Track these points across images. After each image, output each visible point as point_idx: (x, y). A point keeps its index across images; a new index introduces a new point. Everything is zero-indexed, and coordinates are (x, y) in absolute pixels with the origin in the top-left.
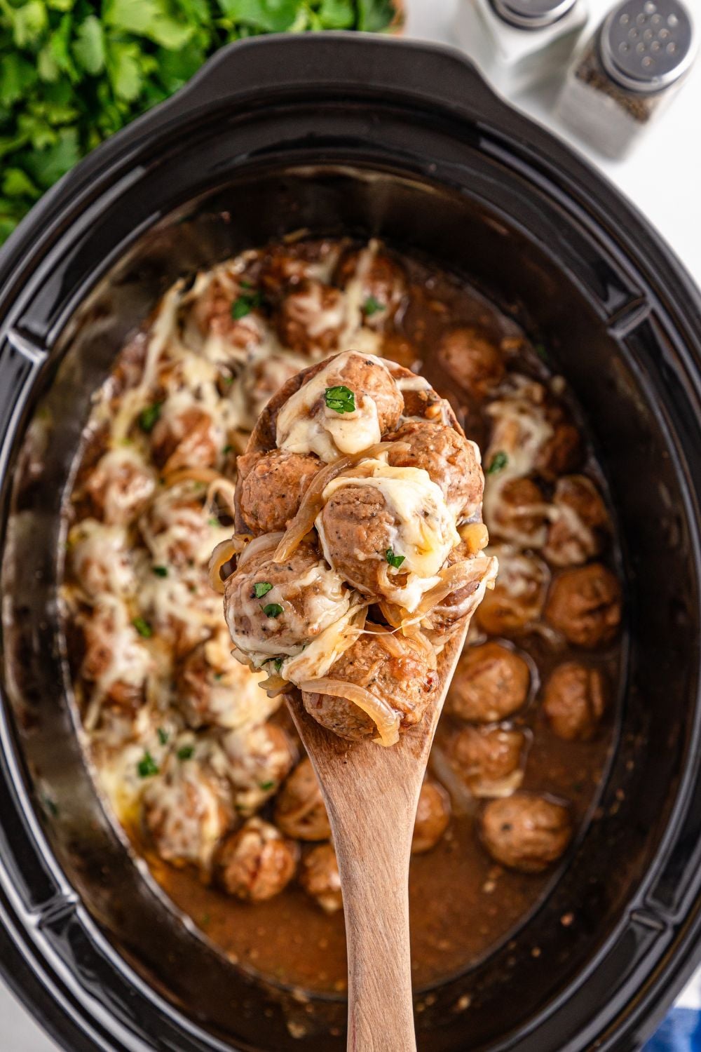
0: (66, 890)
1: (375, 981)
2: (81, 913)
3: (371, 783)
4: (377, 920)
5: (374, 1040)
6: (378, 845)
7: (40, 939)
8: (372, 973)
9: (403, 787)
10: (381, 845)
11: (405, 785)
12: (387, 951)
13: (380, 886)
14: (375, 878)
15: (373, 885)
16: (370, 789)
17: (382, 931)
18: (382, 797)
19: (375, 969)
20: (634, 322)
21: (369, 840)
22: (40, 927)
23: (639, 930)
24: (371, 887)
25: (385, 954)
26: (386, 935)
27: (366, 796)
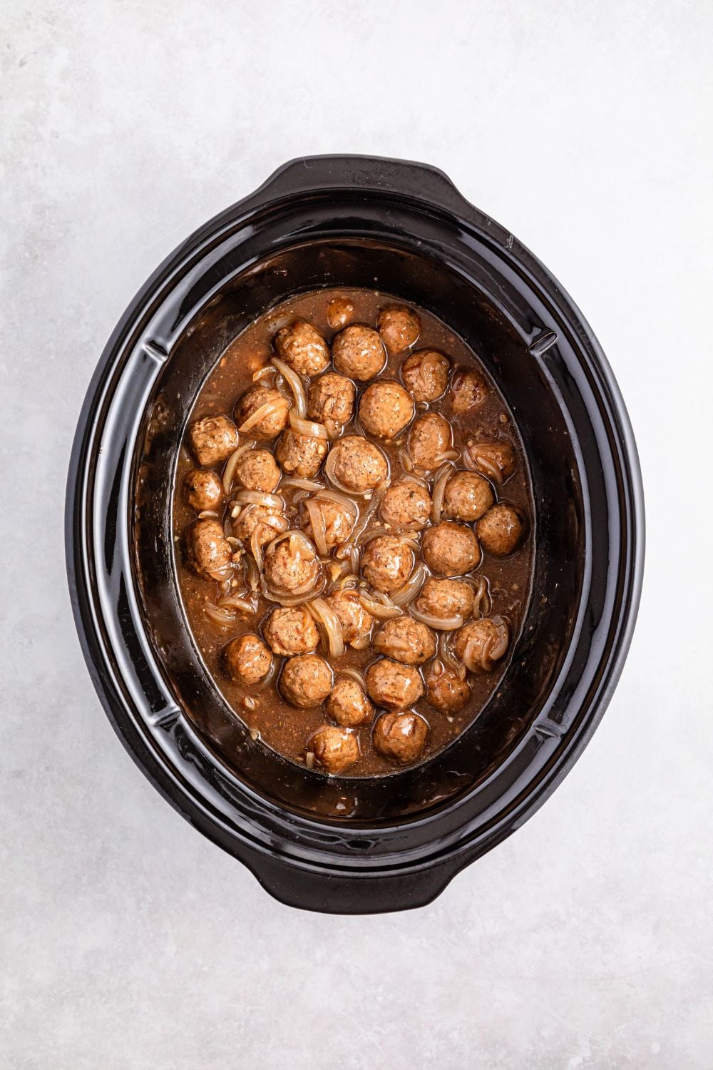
0: (173, 704)
2: (182, 719)
7: (157, 734)
20: (547, 346)
22: (158, 725)
23: (540, 738)
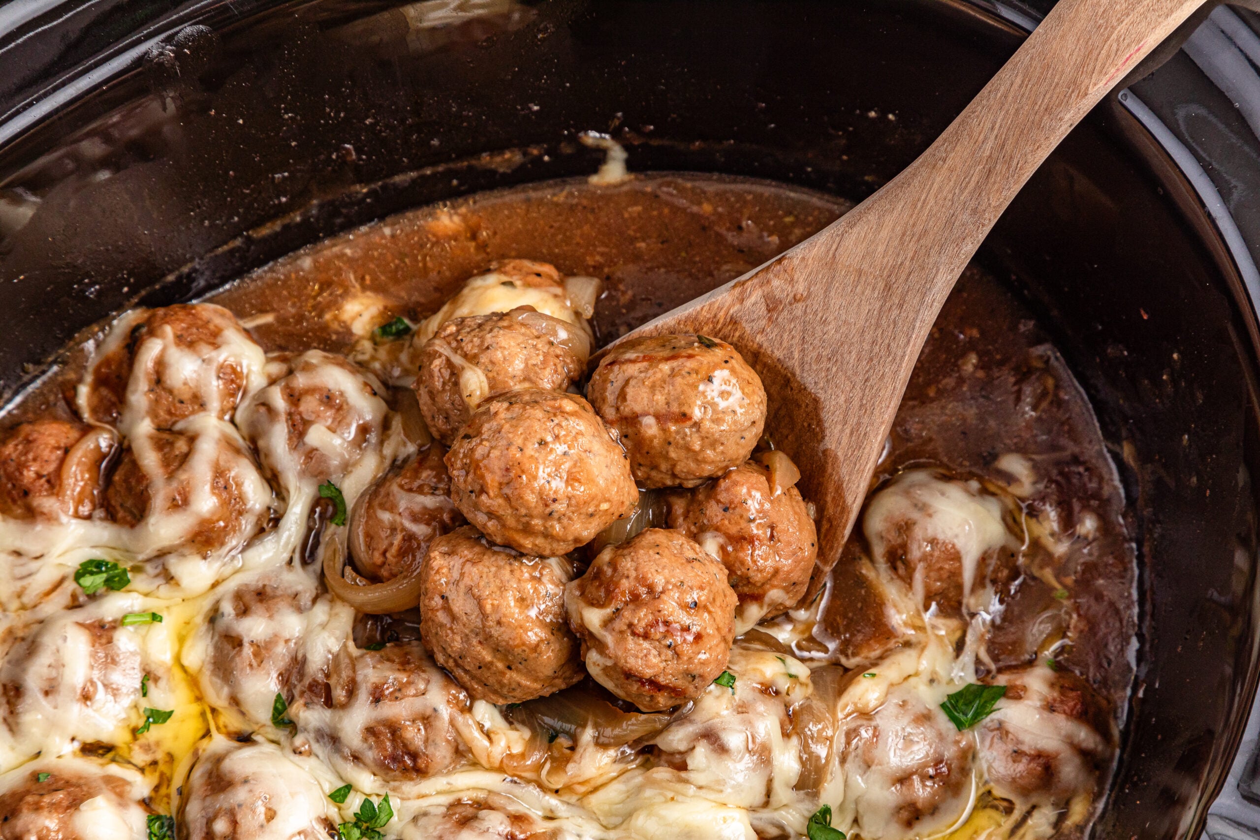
1: (1048, 96)
3: (863, 293)
4: (987, 153)
5: (1108, 38)
6: (914, 225)
8: (1044, 106)
9: (834, 255)
10: (911, 223)
11: (831, 255)
12: (1007, 112)
13: (952, 183)
14: (950, 196)
15: (957, 191)
16: (870, 288)
17: (993, 137)
18: (865, 266)
19: (1037, 107)
21: (918, 241)
24: (962, 191)
25: (1012, 111)
26: (993, 128)
27: (881, 285)
